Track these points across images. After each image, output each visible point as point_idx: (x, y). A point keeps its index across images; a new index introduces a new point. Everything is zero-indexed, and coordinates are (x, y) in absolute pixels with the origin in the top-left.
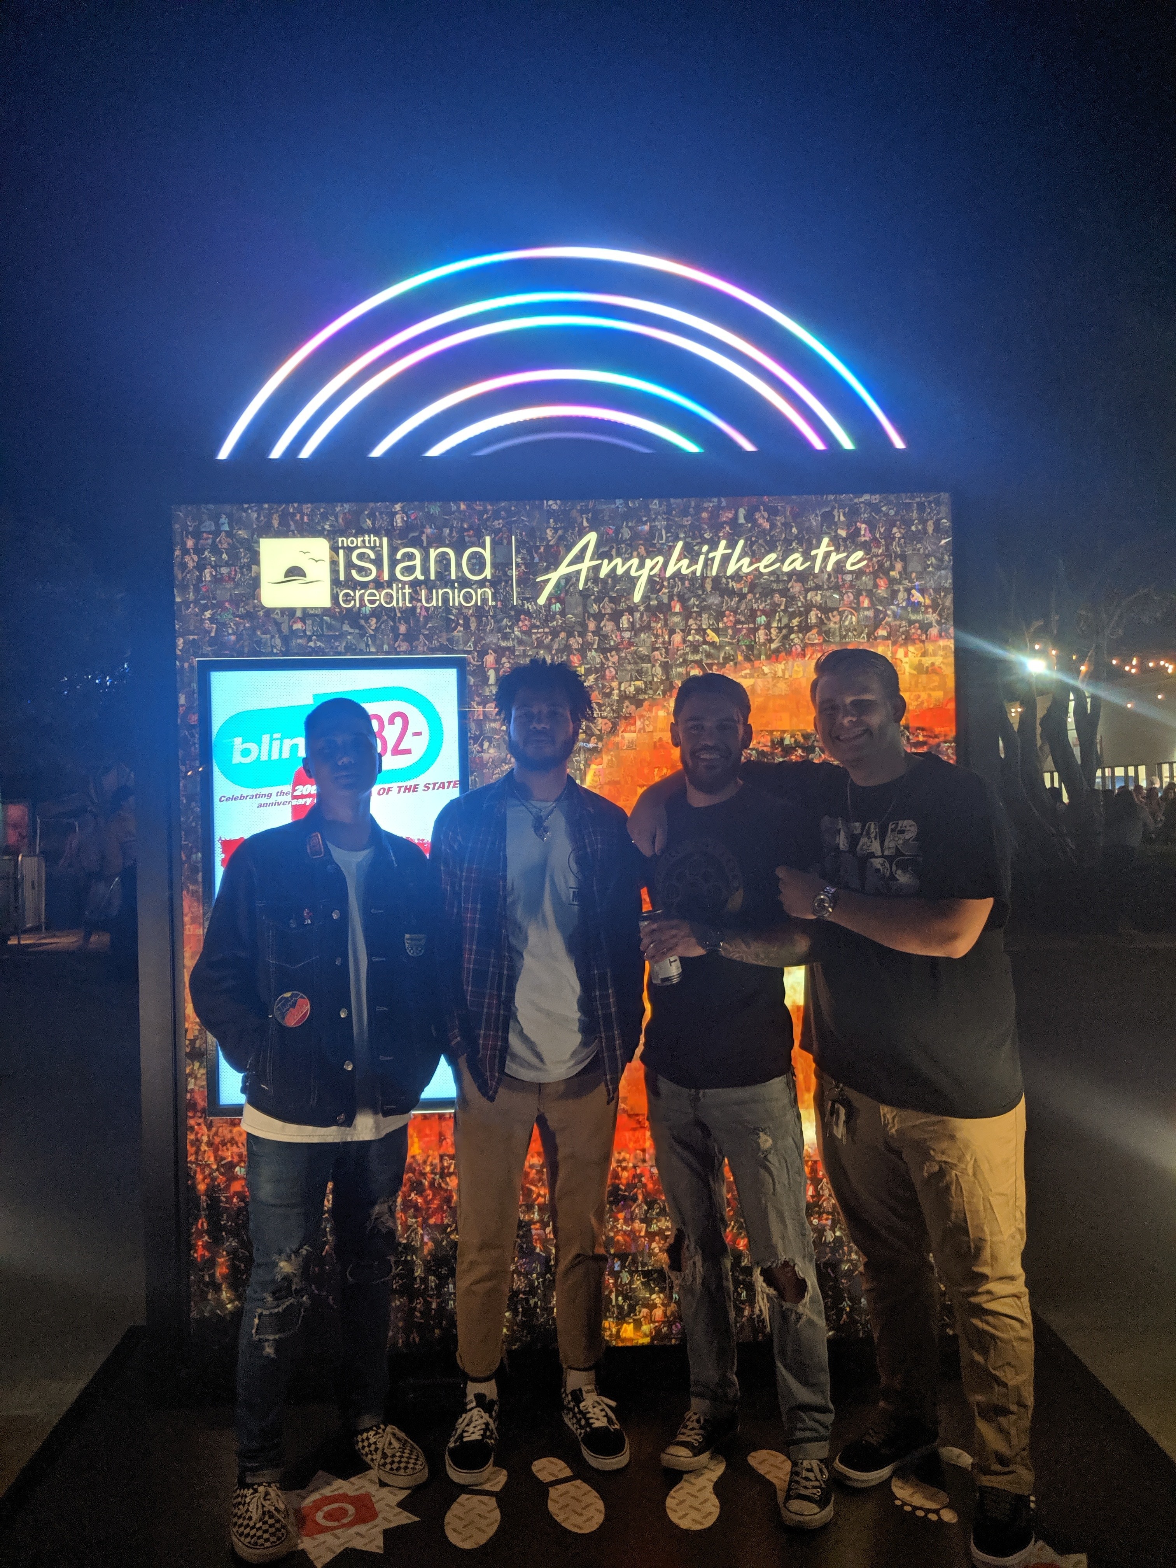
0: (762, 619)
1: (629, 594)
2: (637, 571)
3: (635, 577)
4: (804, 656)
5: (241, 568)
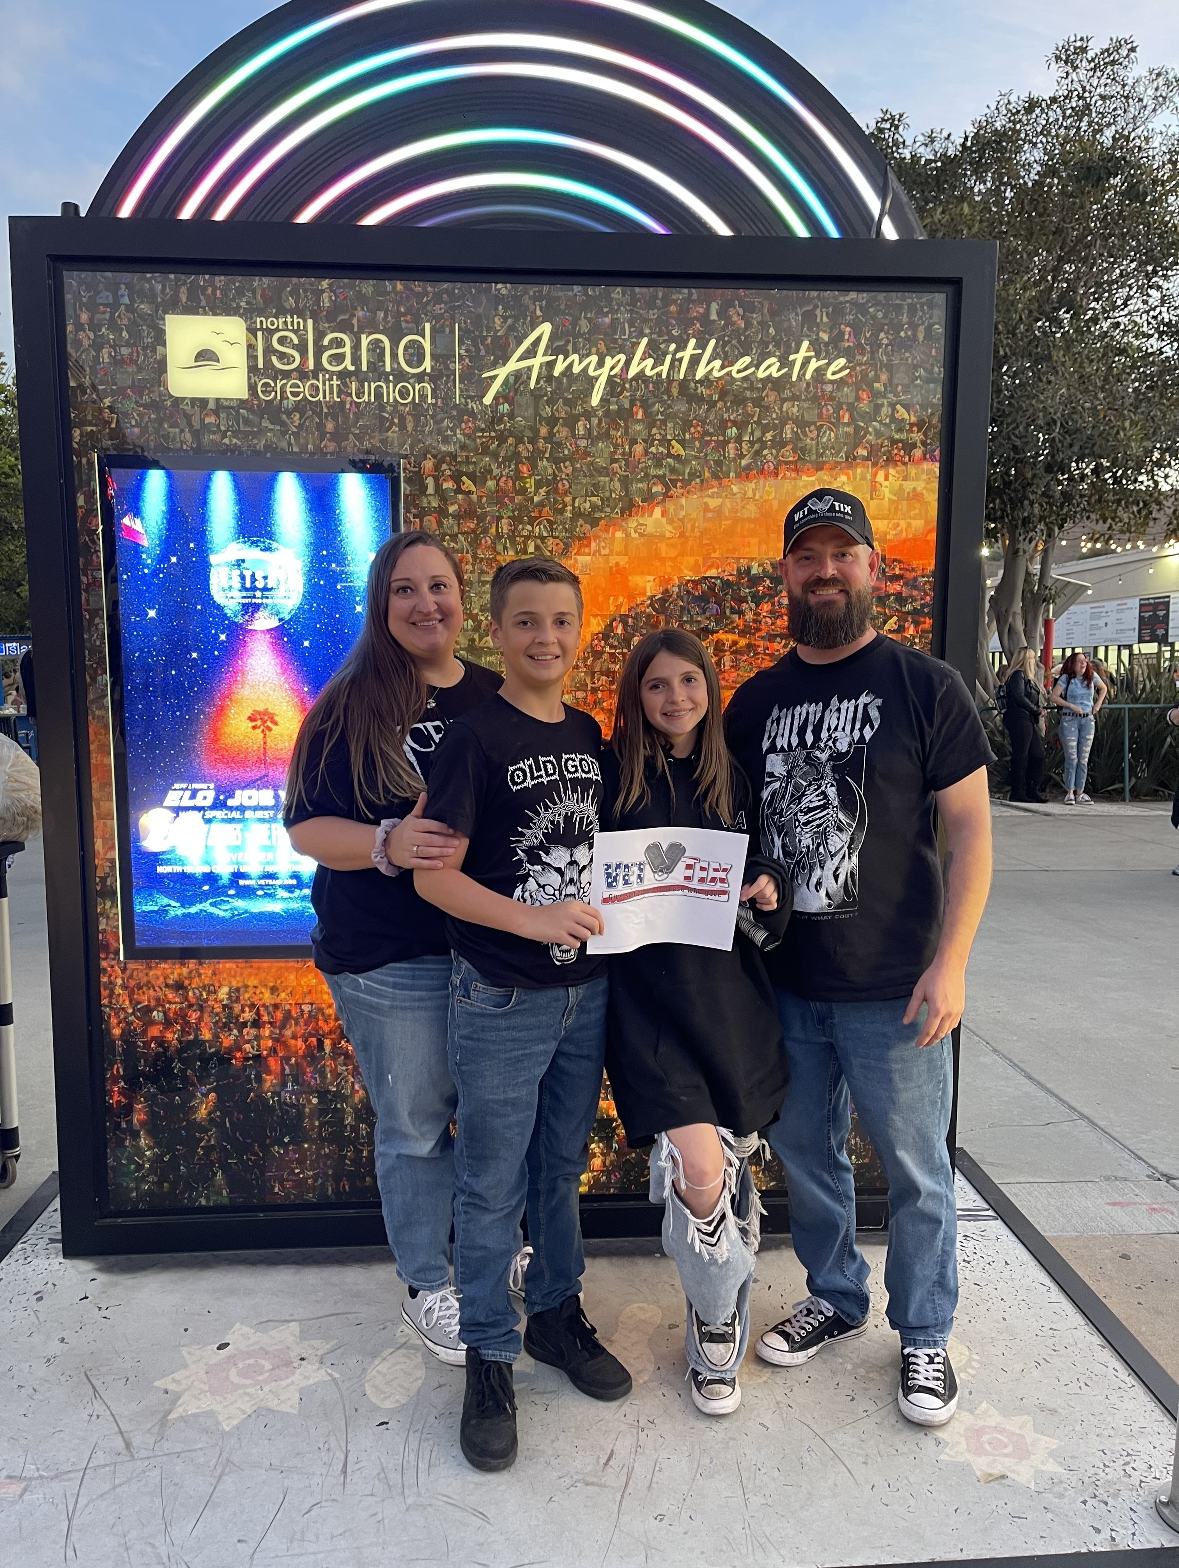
0: (733, 431)
1: (586, 396)
2: (595, 370)
3: (593, 377)
4: (776, 475)
5: (144, 349)
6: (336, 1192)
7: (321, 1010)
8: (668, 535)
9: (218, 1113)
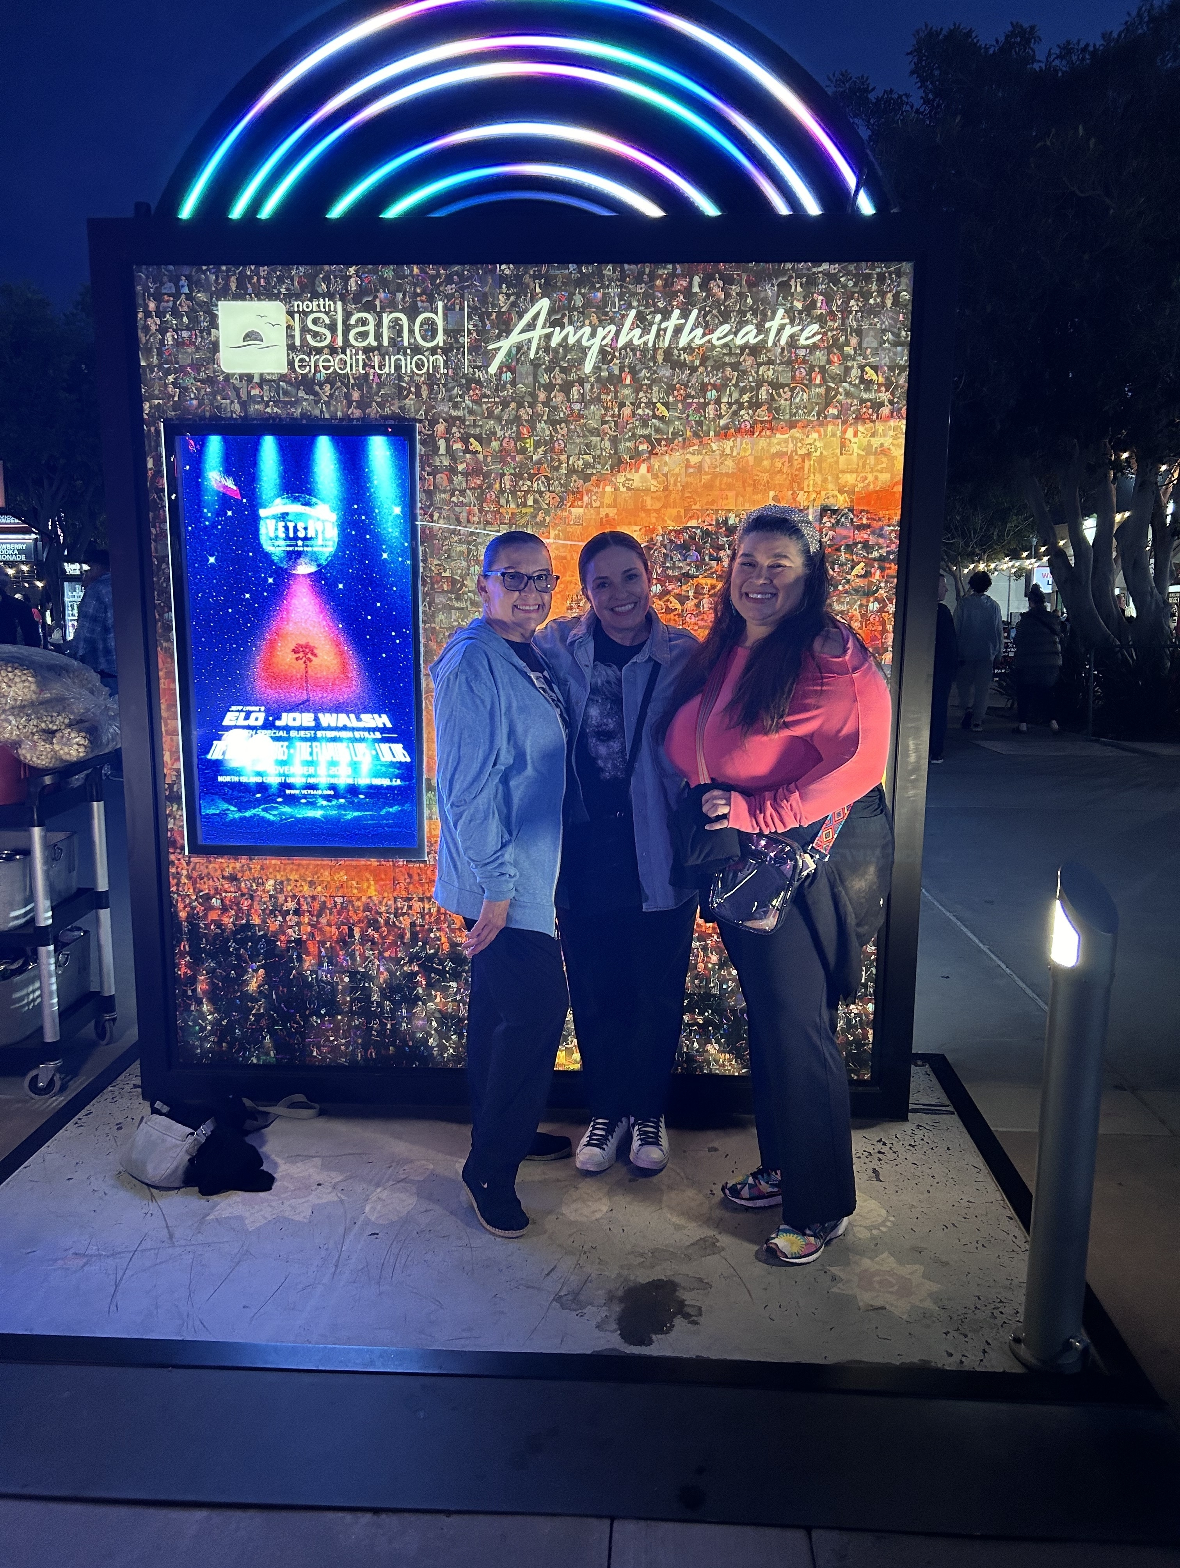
0: (712, 394)
1: (579, 364)
2: (589, 340)
3: (587, 347)
4: (753, 433)
5: (201, 332)
6: (365, 1058)
7: (351, 902)
8: (653, 489)
9: (266, 987)
